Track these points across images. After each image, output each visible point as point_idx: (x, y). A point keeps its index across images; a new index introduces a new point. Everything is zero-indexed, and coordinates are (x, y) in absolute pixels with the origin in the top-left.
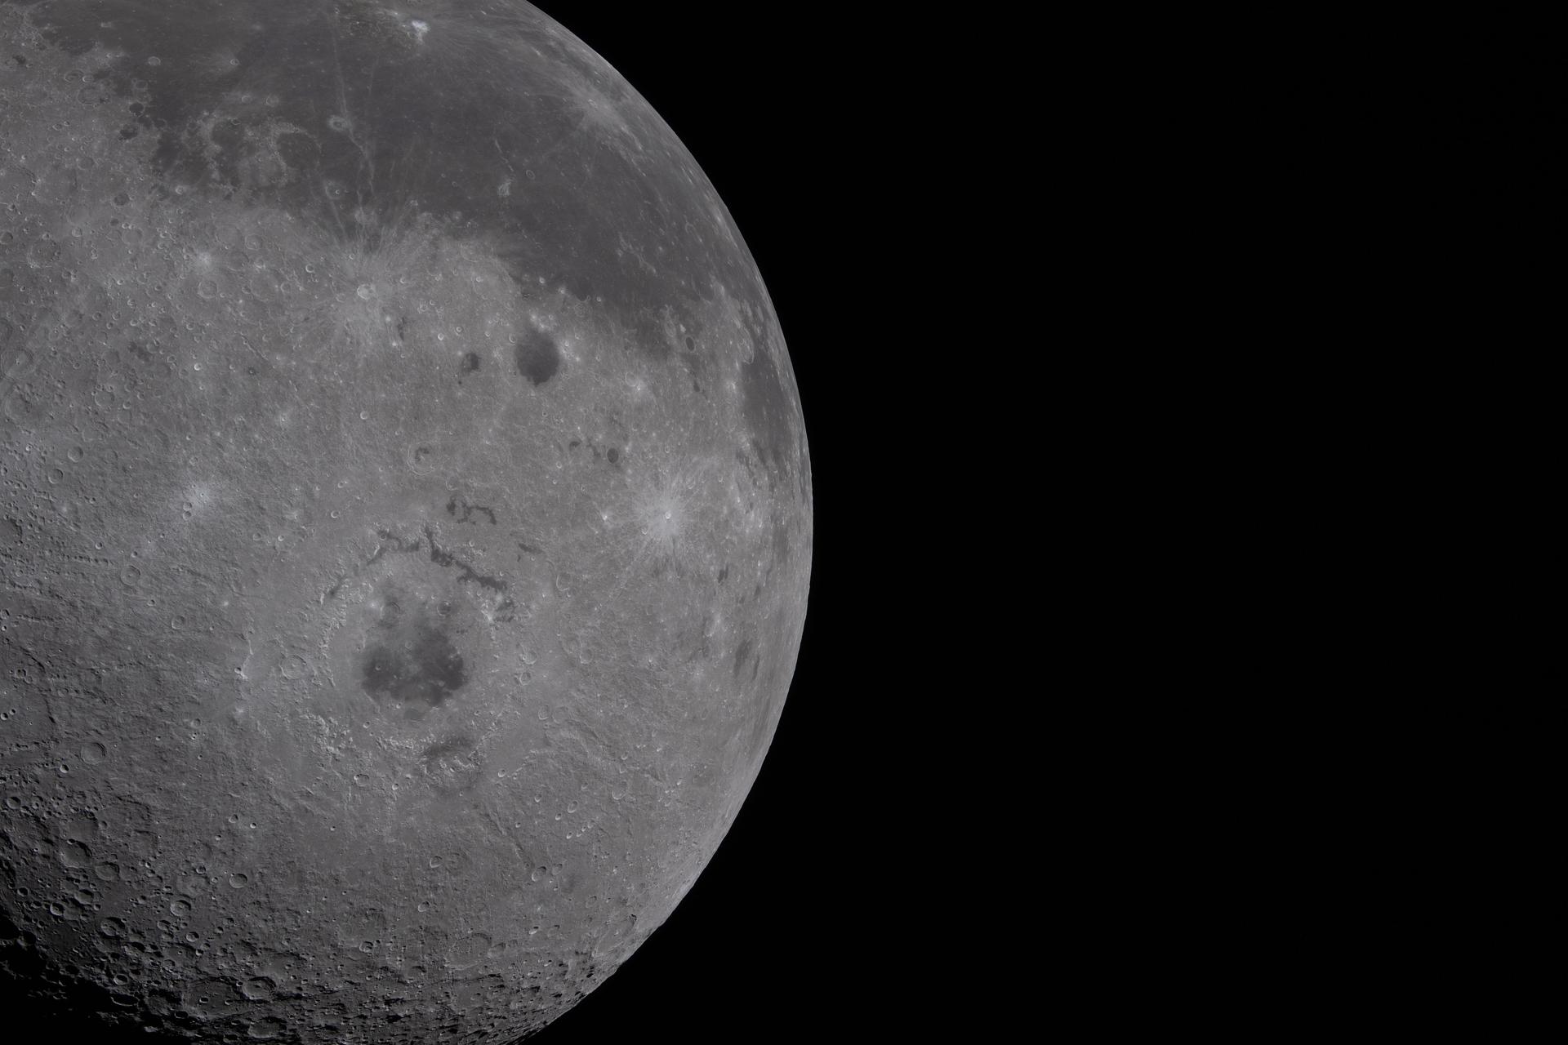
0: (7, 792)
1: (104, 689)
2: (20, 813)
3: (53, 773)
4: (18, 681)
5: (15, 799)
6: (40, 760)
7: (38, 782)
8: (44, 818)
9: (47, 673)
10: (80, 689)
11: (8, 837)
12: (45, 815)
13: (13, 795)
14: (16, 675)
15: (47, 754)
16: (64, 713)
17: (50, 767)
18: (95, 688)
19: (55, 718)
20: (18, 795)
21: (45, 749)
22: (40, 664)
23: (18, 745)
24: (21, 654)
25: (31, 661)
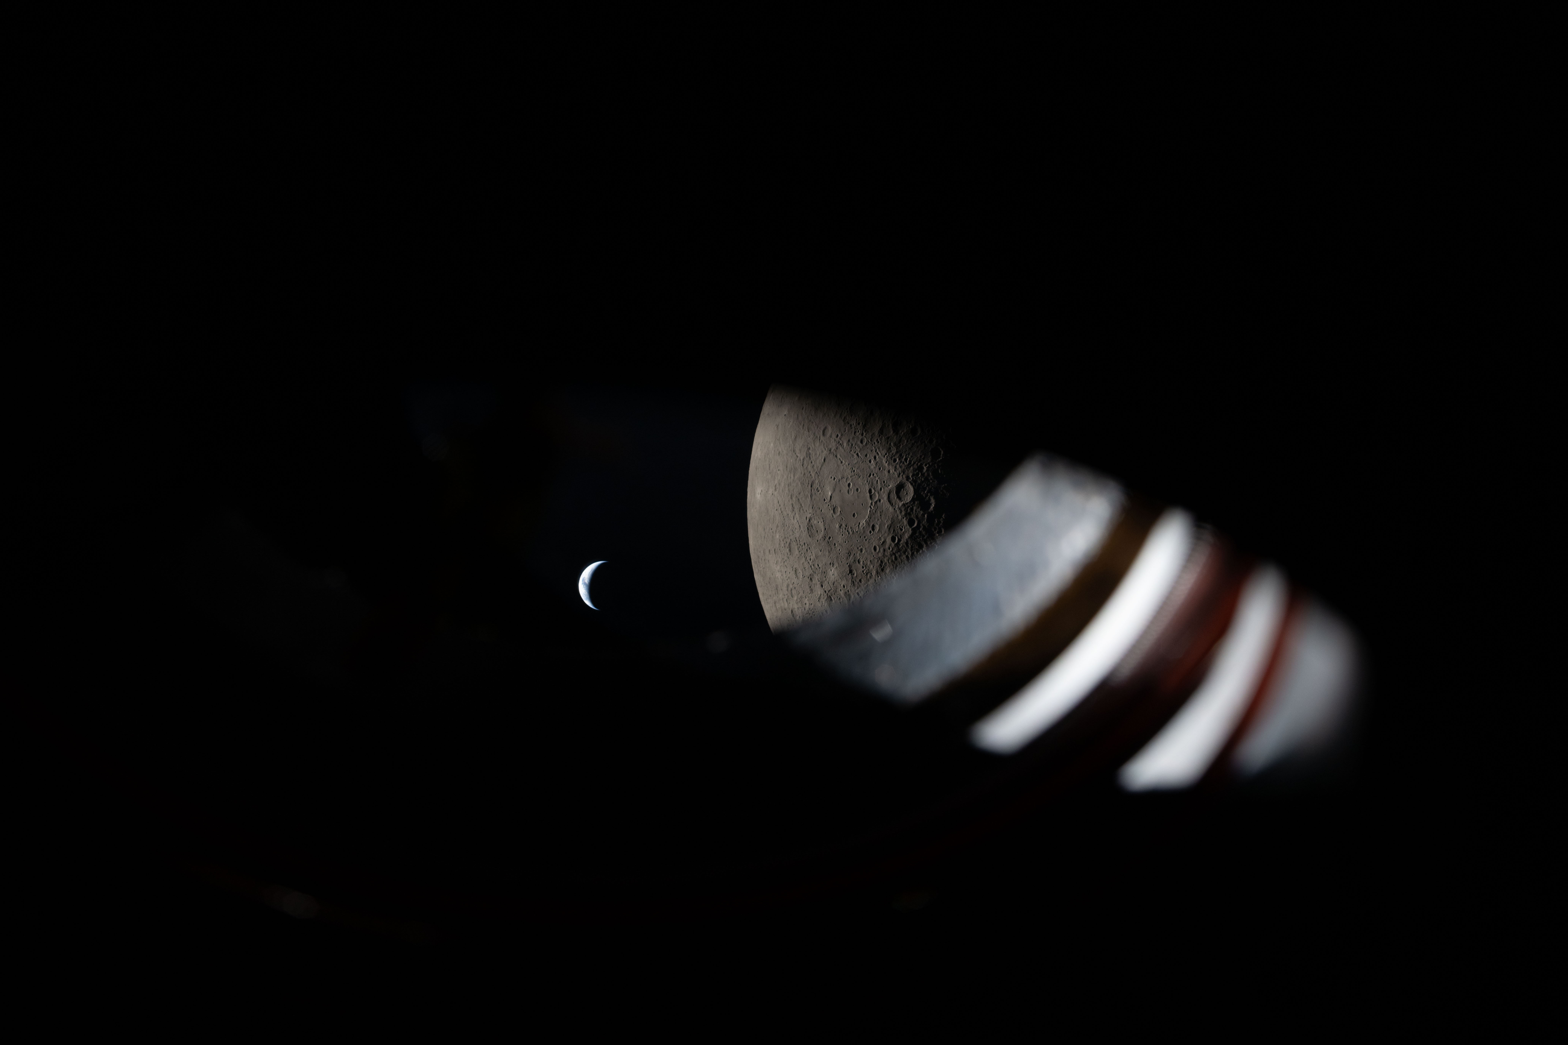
0: (861, 448)
1: (805, 453)
2: (866, 434)
3: (842, 439)
4: (821, 488)
5: (862, 442)
6: (841, 448)
7: (849, 441)
8: (862, 424)
9: (812, 480)
10: (810, 462)
11: (880, 429)
12: (861, 424)
13: (861, 445)
14: (820, 491)
15: (837, 448)
16: (820, 458)
17: (841, 442)
18: (807, 457)
19: (823, 460)
20: (859, 443)
21: (836, 451)
22: (811, 486)
23: (842, 462)
24: (813, 497)
25: (813, 490)
